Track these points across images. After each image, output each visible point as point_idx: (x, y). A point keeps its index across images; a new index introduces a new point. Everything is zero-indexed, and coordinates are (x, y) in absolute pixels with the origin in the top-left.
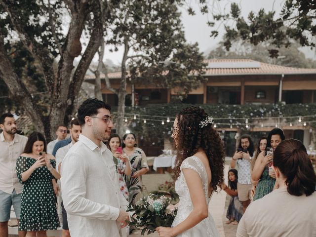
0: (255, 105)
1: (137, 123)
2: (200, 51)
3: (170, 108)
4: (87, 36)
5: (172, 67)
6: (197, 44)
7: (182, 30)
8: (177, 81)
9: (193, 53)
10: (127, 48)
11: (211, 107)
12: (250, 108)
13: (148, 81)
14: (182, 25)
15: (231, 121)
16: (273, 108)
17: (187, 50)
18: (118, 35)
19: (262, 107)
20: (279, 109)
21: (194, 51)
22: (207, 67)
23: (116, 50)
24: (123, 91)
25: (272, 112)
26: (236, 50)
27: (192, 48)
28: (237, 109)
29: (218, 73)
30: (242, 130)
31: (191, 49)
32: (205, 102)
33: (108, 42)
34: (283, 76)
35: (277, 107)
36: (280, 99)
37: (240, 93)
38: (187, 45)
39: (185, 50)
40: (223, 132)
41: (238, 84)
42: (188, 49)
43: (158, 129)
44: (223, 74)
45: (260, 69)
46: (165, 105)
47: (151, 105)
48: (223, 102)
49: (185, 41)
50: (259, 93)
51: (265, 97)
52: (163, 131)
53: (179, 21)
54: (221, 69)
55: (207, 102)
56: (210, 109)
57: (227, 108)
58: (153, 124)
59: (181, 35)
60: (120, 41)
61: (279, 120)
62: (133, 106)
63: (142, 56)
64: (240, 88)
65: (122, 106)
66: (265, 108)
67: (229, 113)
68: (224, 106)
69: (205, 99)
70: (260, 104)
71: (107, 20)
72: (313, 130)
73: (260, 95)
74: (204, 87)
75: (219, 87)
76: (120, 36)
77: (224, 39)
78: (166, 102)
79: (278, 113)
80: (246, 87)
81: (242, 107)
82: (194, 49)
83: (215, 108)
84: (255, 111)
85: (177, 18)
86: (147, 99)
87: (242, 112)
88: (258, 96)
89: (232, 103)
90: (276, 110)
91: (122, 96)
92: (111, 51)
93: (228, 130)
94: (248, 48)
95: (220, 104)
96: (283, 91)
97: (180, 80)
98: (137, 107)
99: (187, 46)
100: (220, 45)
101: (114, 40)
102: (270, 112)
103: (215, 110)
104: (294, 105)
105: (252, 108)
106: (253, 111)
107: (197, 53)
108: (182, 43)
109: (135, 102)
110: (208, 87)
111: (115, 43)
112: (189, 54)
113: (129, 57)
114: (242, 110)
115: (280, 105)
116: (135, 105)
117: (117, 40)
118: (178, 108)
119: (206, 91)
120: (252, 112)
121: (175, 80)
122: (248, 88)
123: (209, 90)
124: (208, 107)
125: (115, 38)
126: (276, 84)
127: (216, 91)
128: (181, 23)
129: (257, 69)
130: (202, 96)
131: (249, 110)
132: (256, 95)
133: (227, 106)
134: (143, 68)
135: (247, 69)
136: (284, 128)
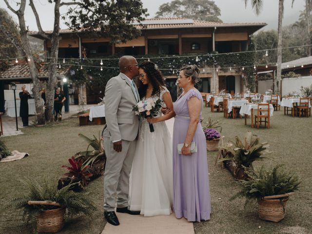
1: (76, 71)
11: (152, 57)
15: (171, 69)
20: (213, 58)
24: (56, 36)
28: (176, 58)
32: (146, 53)
34: (215, 28)
35: (211, 56)
36: (214, 50)
37: (178, 45)
40: (165, 79)
41: (176, 37)
44: (161, 28)
46: (110, 56)
48: (163, 53)
50: (194, 45)
51: (199, 49)
54: (159, 25)
55: (148, 53)
56: (151, 59)
57: (167, 58)
58: (99, 74)
61: (214, 67)
62: (80, 58)
64: (177, 39)
65: (55, 51)
66: (201, 57)
67: (169, 63)
68: (165, 56)
69: (147, 50)
70: (196, 54)
72: (244, 75)
73: (195, 47)
74: (145, 40)
75: (159, 40)
78: (111, 54)
79: (213, 61)
80: (182, 38)
81: (180, 57)
84: (193, 59)
86: (95, 52)
87: (181, 61)
88: (193, 48)
89: (170, 53)
90: (211, 58)
91: (54, 42)
93: (169, 77)
95: (160, 54)
96: (215, 42)
98: (84, 59)
100: (158, 14)
102: (206, 61)
103: (156, 59)
105: (190, 57)
109: (83, 54)
110: (149, 40)
113: (63, 4)
115: (214, 53)
116: (83, 57)
119: (147, 43)
120: (189, 61)
123: (150, 43)
124: (149, 57)
126: (210, 36)
127: (156, 44)
129: (191, 25)
130: (144, 47)
131: (187, 58)
132: (192, 47)
133: (167, 56)
135: (182, 24)
136: (219, 74)
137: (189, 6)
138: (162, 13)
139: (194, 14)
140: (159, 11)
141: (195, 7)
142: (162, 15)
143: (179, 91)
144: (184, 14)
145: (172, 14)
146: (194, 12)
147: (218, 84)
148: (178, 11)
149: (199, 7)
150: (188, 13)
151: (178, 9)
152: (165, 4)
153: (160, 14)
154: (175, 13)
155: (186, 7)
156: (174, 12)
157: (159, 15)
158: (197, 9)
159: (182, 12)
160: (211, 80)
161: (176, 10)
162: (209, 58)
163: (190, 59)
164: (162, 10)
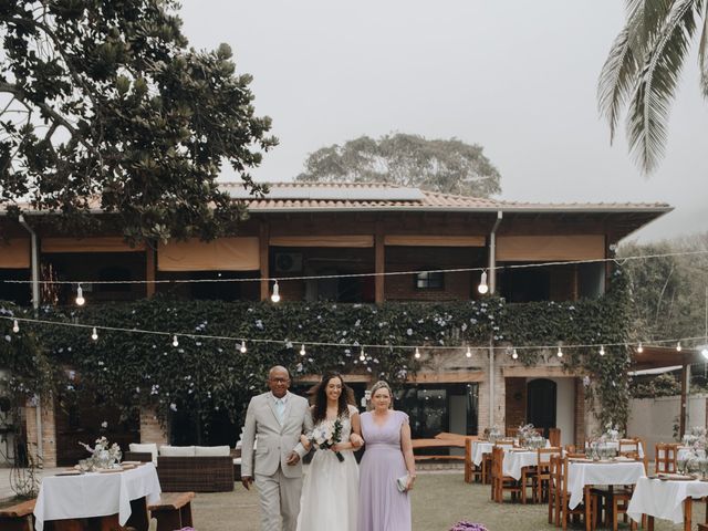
0: (419, 307)
3: (155, 312)
12: (405, 313)
15: (348, 352)
16: (473, 315)
19: (440, 311)
20: (491, 317)
25: (469, 324)
28: (365, 316)
32: (263, 295)
34: (500, 216)
35: (483, 310)
36: (493, 290)
41: (364, 242)
43: (117, 379)
46: (139, 302)
48: (321, 297)
51: (442, 288)
52: (136, 385)
54: (310, 200)
56: (280, 315)
57: (332, 314)
58: (101, 363)
61: (491, 347)
62: (36, 306)
64: (370, 252)
66: (450, 313)
67: (341, 329)
68: (325, 307)
72: (590, 377)
73: (427, 280)
74: (262, 249)
78: (143, 295)
79: (489, 329)
80: (387, 249)
81: (381, 311)
83: (297, 312)
84: (421, 321)
87: (381, 325)
88: (420, 283)
89: (346, 299)
90: (483, 318)
96: (498, 264)
98: (47, 309)
102: (465, 327)
103: (297, 318)
104: (532, 305)
105: (410, 314)
106: (415, 321)
110: (272, 250)
114: (380, 320)
115: (493, 303)
118: (179, 312)
119: (266, 264)
120: (410, 325)
122: (397, 257)
124: (274, 309)
127: (296, 267)
131: (402, 317)
132: (417, 280)
133: (335, 307)
136: (508, 374)
137: (401, 159)
138: (314, 176)
140: (305, 170)
147: (503, 406)
148: (368, 174)
151: (367, 168)
152: (324, 150)
156: (352, 175)
160: (482, 390)
161: (361, 170)
162: (476, 317)
163: (410, 320)
164: (314, 169)
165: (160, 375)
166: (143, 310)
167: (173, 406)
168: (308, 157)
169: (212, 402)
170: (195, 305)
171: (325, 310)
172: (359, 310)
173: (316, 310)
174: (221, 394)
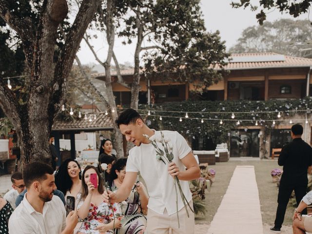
0: (280, 101)
1: (152, 121)
2: (221, 40)
3: (189, 105)
4: (98, 27)
5: (191, 57)
6: (218, 33)
7: (201, 18)
8: (196, 73)
9: (214, 42)
10: (141, 38)
11: (232, 103)
12: (275, 104)
13: (165, 76)
14: (201, 12)
15: (254, 118)
16: (300, 104)
17: (207, 39)
18: (131, 26)
19: (288, 102)
20: (306, 105)
21: (215, 40)
22: (229, 57)
23: (130, 42)
24: (137, 86)
25: (299, 108)
26: (256, 46)
27: (213, 37)
28: (260, 105)
29: (240, 67)
30: (266, 128)
31: (211, 38)
32: (226, 98)
33: (121, 34)
34: (311, 68)
35: (304, 102)
36: (308, 95)
37: (264, 89)
38: (207, 33)
39: (205, 39)
40: (246, 130)
42: (208, 37)
43: (175, 128)
44: (245, 68)
45: (285, 62)
46: (183, 102)
47: (168, 103)
48: (245, 98)
49: (205, 29)
50: (284, 88)
51: (290, 93)
52: (181, 130)
53: (198, 9)
54: (242, 63)
55: (228, 99)
56: (231, 105)
57: (249, 105)
58: (170, 123)
59: (201, 23)
60: (133, 32)
61: (306, 116)
62: (149, 104)
63: (158, 47)
64: (263, 82)
65: (135, 101)
66: (291, 103)
67: (252, 110)
68: (247, 102)
69: (226, 95)
70: (286, 99)
71: (119, 10)
73: (285, 90)
74: (225, 82)
75: (241, 82)
76: (134, 27)
77: (243, 36)
78: (184, 99)
79: (306, 109)
80: (269, 81)
81: (266, 103)
82: (215, 38)
83: (237, 105)
84: (281, 107)
85: (196, 5)
86: (164, 96)
88: (283, 92)
89: (254, 98)
90: (303, 105)
91: (135, 91)
92: (124, 43)
93: (251, 128)
94: (269, 45)
95: (241, 100)
96: (310, 85)
97: (200, 71)
98: (153, 105)
99: (207, 35)
100: (240, 42)
101: (127, 32)
102: (297, 108)
103: (237, 106)
105: (277, 104)
106: (278, 107)
107: (219, 42)
108: (202, 31)
109: (151, 100)
110: (229, 82)
111: (128, 34)
112: (209, 44)
113: (142, 49)
114: (266, 107)
115: (308, 100)
116: (151, 103)
117: (131, 32)
118: (196, 105)
119: (226, 86)
120: (276, 108)
121: (194, 72)
122: (272, 82)
123: (230, 85)
124: (228, 104)
125: (128, 29)
126: (303, 77)
127: (237, 87)
128: (200, 11)
129: (281, 62)
130: (223, 91)
131: (274, 105)
132: (281, 90)
133: (250, 102)
134: (158, 61)
135: (270, 62)
137: (282, 29)
138: (245, 39)
139: (289, 40)
140: (241, 37)
141: (290, 30)
142: (246, 43)
143: (262, 145)
144: (275, 41)
145: (259, 40)
146: (290, 38)
147: (310, 136)
148: (267, 36)
149: (297, 30)
150: (281, 39)
151: (267, 34)
152: (250, 28)
153: (243, 40)
154: (263, 40)
155: (278, 30)
156: (261, 37)
157: (242, 42)
158: (293, 33)
159: (272, 37)
161: (265, 34)
162: (301, 105)
163: (277, 106)
164: (245, 36)
165: (190, 127)
166: (184, 105)
167: (194, 137)
168: (243, 31)
169: (207, 136)
170: (202, 103)
171: (247, 103)
172: (258, 103)
173: (243, 104)
174: (210, 133)
